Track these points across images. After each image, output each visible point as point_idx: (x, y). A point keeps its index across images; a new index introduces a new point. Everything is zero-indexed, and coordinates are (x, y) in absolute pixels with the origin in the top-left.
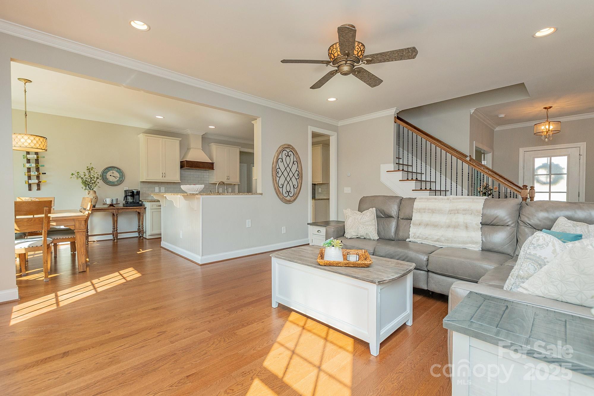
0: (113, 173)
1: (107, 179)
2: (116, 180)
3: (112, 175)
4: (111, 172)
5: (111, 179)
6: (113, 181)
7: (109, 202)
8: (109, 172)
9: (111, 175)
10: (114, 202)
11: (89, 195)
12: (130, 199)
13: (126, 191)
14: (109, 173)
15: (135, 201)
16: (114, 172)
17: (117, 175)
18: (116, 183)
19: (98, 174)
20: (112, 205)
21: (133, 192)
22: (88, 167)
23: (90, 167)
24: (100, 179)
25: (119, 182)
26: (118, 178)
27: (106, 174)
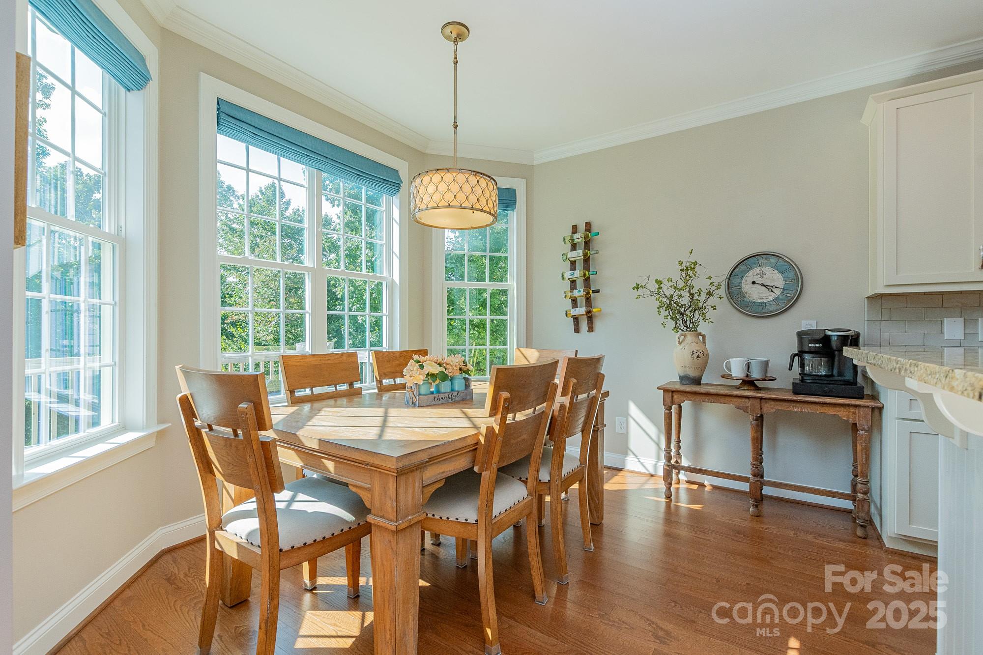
0: (762, 274)
1: (743, 294)
2: (773, 296)
3: (759, 280)
4: (757, 270)
5: (756, 294)
6: (762, 301)
7: (737, 371)
8: (751, 273)
9: (754, 283)
10: (755, 374)
11: (683, 345)
12: (817, 366)
13: (800, 335)
14: (750, 277)
15: (835, 372)
16: (767, 269)
17: (777, 279)
18: (772, 307)
19: (711, 281)
20: (748, 383)
21: (826, 340)
22: (681, 264)
23: (687, 260)
24: (721, 298)
25: (782, 304)
26: (778, 292)
27: (738, 281)
